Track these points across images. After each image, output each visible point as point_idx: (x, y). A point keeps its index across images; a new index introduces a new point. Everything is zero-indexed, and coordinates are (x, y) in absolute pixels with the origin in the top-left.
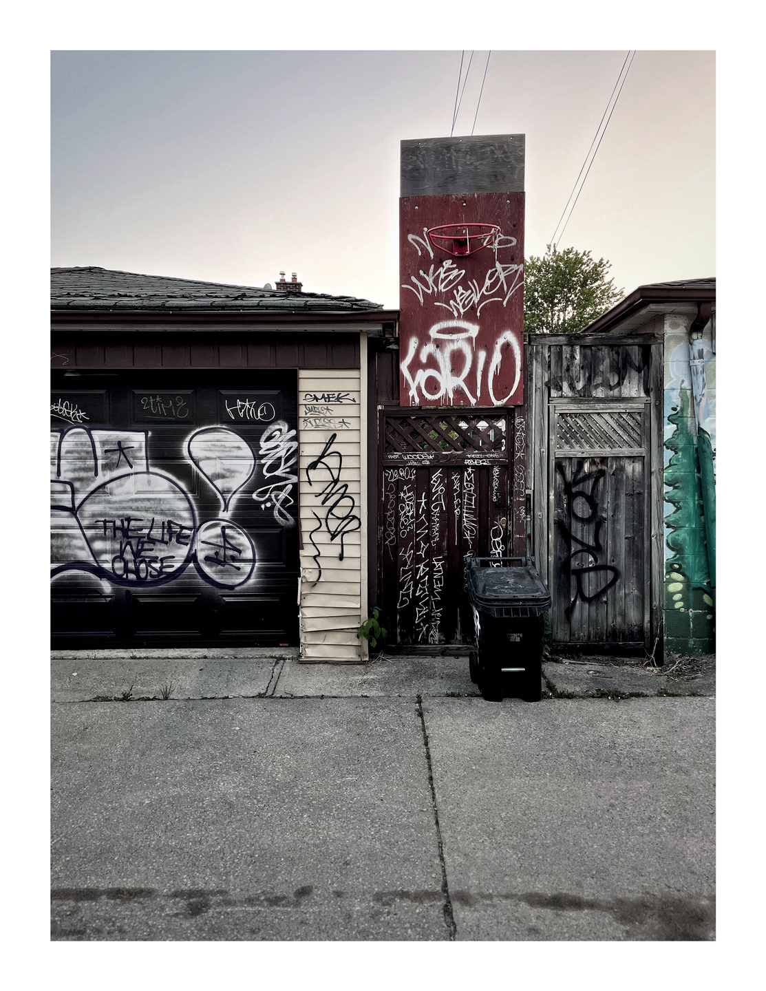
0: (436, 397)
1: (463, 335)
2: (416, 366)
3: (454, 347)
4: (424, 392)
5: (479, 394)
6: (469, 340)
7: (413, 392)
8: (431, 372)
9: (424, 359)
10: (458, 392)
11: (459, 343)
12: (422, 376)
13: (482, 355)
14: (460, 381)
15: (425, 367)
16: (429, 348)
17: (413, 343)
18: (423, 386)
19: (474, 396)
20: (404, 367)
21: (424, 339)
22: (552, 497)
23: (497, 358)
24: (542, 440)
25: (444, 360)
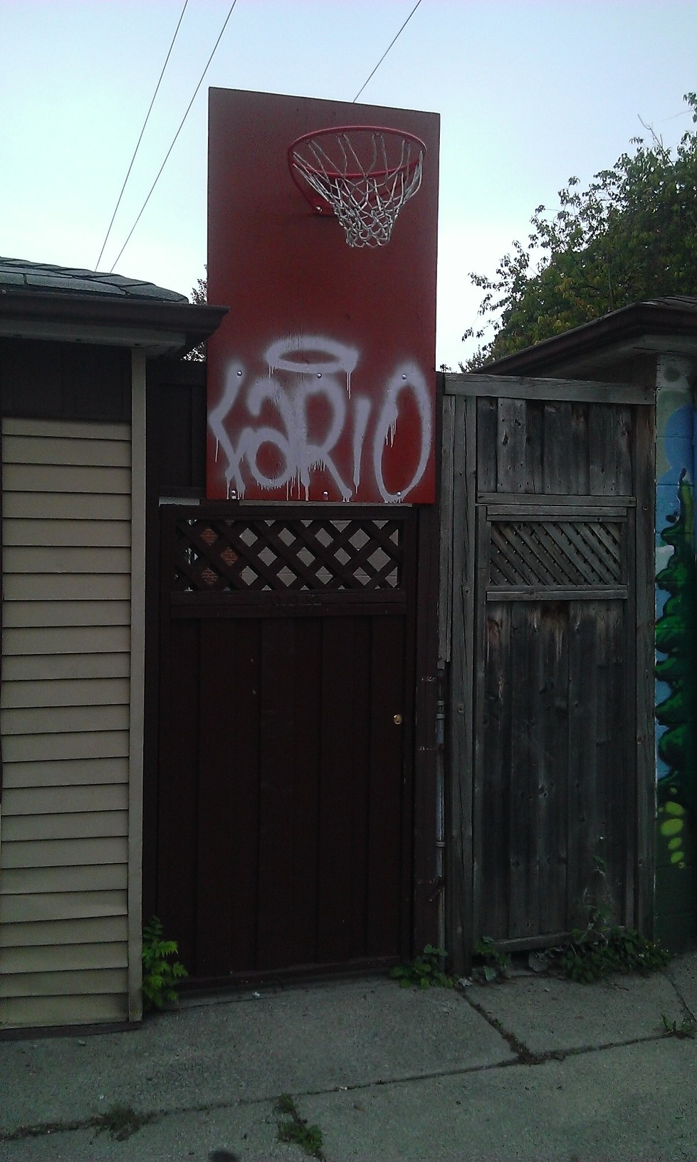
0: (278, 483)
1: (331, 368)
2: (238, 418)
3: (313, 387)
4: (255, 472)
5: (357, 481)
6: (341, 377)
7: (232, 473)
8: (268, 434)
9: (255, 409)
10: (320, 476)
11: (322, 381)
12: (252, 440)
13: (363, 406)
14: (321, 455)
15: (257, 423)
16: (264, 388)
17: (234, 374)
18: (252, 460)
20: (216, 419)
21: (256, 368)
22: (481, 675)
23: (390, 414)
24: (465, 568)
25: (294, 411)
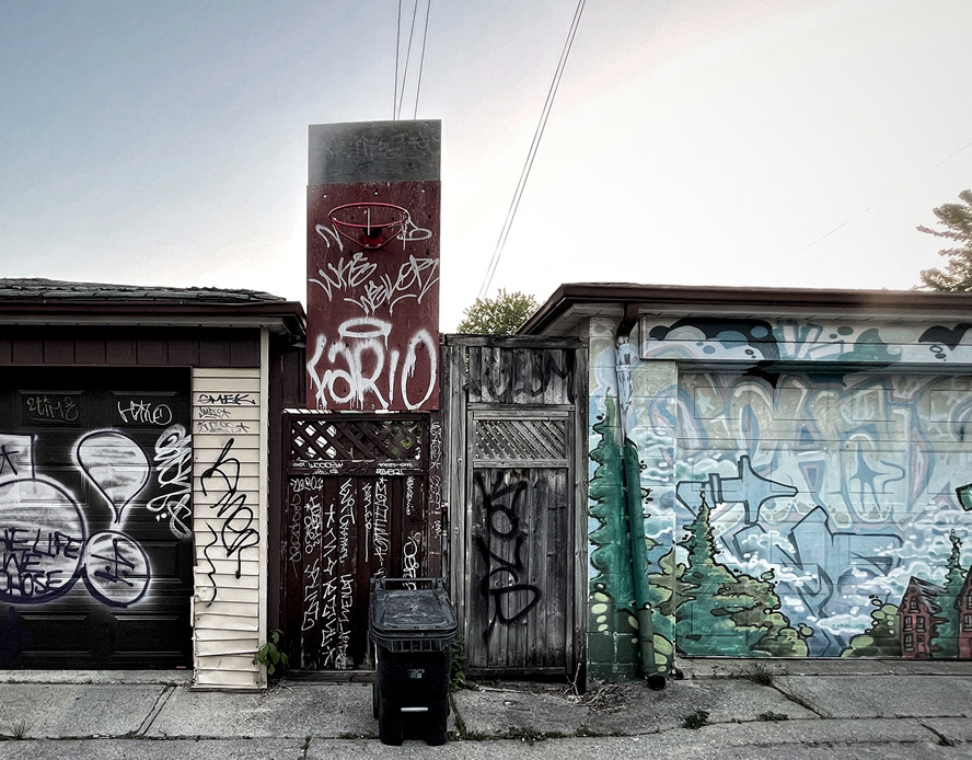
0: (345, 400)
1: (376, 334)
2: (323, 366)
3: (366, 346)
4: (332, 394)
5: (391, 398)
6: (381, 338)
7: (320, 395)
8: (340, 373)
9: (332, 358)
10: (369, 395)
11: (371, 342)
12: (330, 377)
13: (395, 355)
14: (370, 384)
15: (333, 367)
16: (338, 347)
17: (321, 341)
18: (331, 388)
19: (387, 400)
20: (311, 366)
21: (333, 337)
22: (470, 511)
23: (411, 359)
24: (459, 448)
25: (354, 361)
